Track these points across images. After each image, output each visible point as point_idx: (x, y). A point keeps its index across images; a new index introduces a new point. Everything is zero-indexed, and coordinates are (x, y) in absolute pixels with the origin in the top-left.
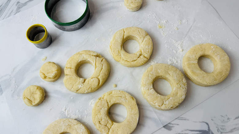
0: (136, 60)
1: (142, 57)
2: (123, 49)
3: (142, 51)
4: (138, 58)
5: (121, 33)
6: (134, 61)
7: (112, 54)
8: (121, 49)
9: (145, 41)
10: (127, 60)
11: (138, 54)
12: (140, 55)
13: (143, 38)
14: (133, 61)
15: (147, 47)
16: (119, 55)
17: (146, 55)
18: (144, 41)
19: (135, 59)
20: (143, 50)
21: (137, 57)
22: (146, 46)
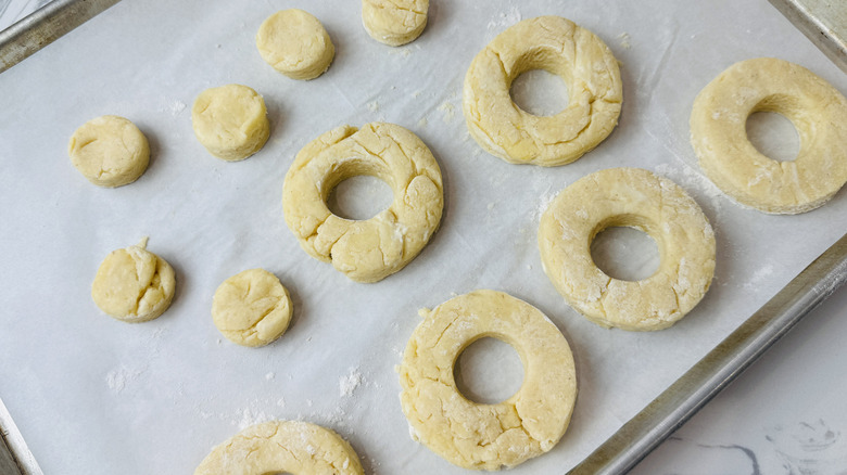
0: (587, 127)
1: (599, 105)
2: (523, 112)
3: (590, 86)
4: (590, 113)
5: (490, 64)
6: (583, 130)
7: (495, 147)
8: (520, 115)
9: (583, 48)
10: (559, 139)
11: (583, 102)
12: (592, 102)
13: (569, 42)
14: (579, 133)
15: (598, 66)
16: (524, 134)
17: (609, 94)
18: (578, 48)
19: (583, 123)
20: (592, 82)
21: (586, 112)
22: (592, 63)
